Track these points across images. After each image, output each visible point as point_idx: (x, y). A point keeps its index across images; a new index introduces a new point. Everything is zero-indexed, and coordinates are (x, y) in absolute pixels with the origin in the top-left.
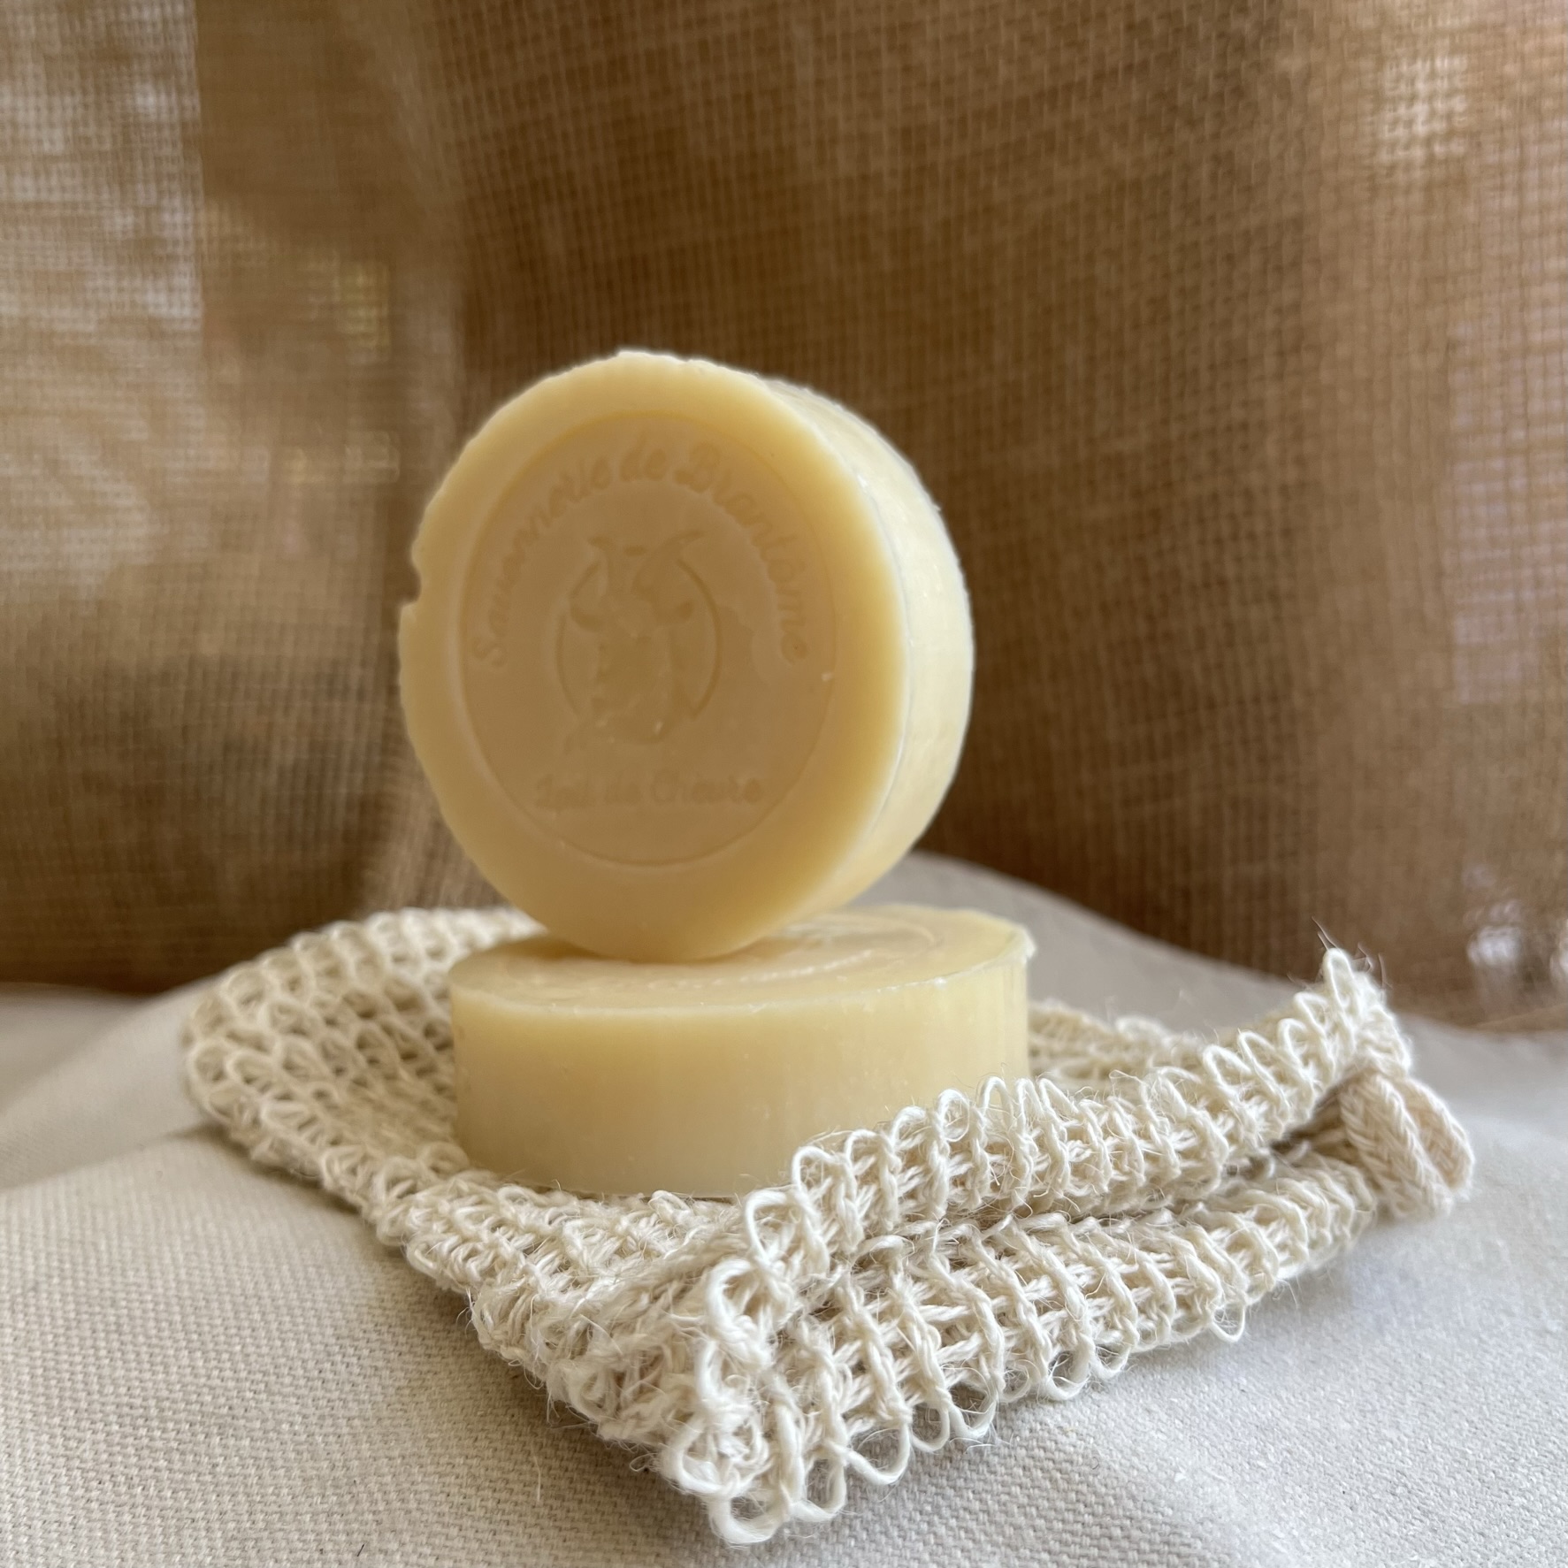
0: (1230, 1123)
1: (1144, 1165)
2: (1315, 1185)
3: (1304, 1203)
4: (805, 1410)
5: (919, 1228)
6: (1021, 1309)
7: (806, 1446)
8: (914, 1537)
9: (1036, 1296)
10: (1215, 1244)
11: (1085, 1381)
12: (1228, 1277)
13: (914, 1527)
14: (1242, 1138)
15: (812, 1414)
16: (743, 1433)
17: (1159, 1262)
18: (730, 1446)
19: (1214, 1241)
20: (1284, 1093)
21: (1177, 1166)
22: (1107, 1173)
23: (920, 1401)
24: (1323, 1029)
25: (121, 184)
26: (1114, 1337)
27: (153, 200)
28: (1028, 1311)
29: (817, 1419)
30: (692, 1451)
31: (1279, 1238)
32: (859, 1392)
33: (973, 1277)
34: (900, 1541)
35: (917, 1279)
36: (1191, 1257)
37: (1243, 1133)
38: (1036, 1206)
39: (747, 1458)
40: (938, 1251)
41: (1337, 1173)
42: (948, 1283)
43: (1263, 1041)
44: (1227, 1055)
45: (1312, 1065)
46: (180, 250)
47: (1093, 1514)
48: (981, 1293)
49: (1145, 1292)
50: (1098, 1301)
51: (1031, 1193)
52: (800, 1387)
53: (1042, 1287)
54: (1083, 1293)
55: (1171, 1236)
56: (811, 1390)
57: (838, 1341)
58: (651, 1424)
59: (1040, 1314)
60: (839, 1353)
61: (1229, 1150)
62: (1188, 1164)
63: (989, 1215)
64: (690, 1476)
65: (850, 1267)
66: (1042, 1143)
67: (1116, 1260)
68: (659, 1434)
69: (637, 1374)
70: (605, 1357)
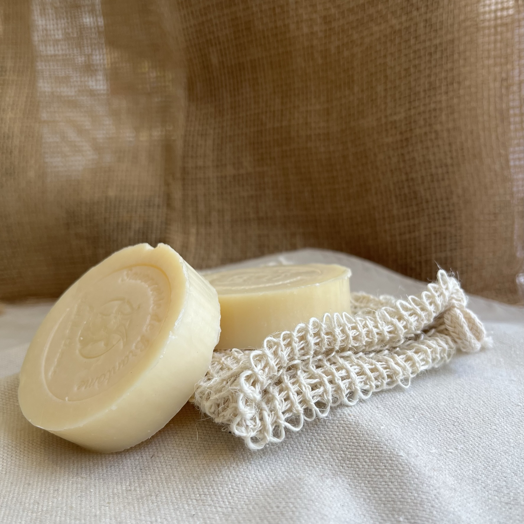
0: (405, 323)
1: (377, 336)
2: (435, 342)
3: (429, 347)
4: (271, 411)
5: (306, 358)
6: (336, 379)
7: (272, 422)
8: (305, 448)
9: (341, 375)
10: (401, 360)
11: (358, 400)
12: (404, 369)
13: (305, 445)
14: (409, 327)
15: (273, 413)
16: (253, 419)
17: (382, 365)
18: (249, 423)
19: (400, 359)
20: (423, 314)
21: (388, 336)
22: (364, 339)
23: (306, 407)
24: (436, 295)
25: (80, 48)
26: (366, 387)
27: (90, 52)
28: (338, 379)
29: (275, 414)
30: (238, 424)
31: (421, 357)
32: (287, 405)
33: (322, 370)
34: (301, 450)
35: (305, 372)
36: (392, 363)
37: (409, 326)
38: (343, 349)
39: (254, 426)
40: (312, 363)
41: (442, 338)
42: (314, 373)
43: (416, 298)
44: (404, 303)
45: (433, 305)
46: (99, 68)
47: (356, 440)
48: (324, 375)
49: (377, 374)
50: (361, 377)
51: (340, 346)
52: (269, 405)
53: (343, 373)
54: (356, 374)
55: (386, 357)
56: (273, 406)
57: (281, 391)
58: (227, 418)
59: (342, 380)
60: (280, 395)
61: (404, 331)
62: (391, 335)
63: (328, 353)
64: (238, 432)
65: (285, 370)
66: (343, 331)
67: (367, 364)
68: (229, 420)
69: (223, 404)
70: (214, 400)
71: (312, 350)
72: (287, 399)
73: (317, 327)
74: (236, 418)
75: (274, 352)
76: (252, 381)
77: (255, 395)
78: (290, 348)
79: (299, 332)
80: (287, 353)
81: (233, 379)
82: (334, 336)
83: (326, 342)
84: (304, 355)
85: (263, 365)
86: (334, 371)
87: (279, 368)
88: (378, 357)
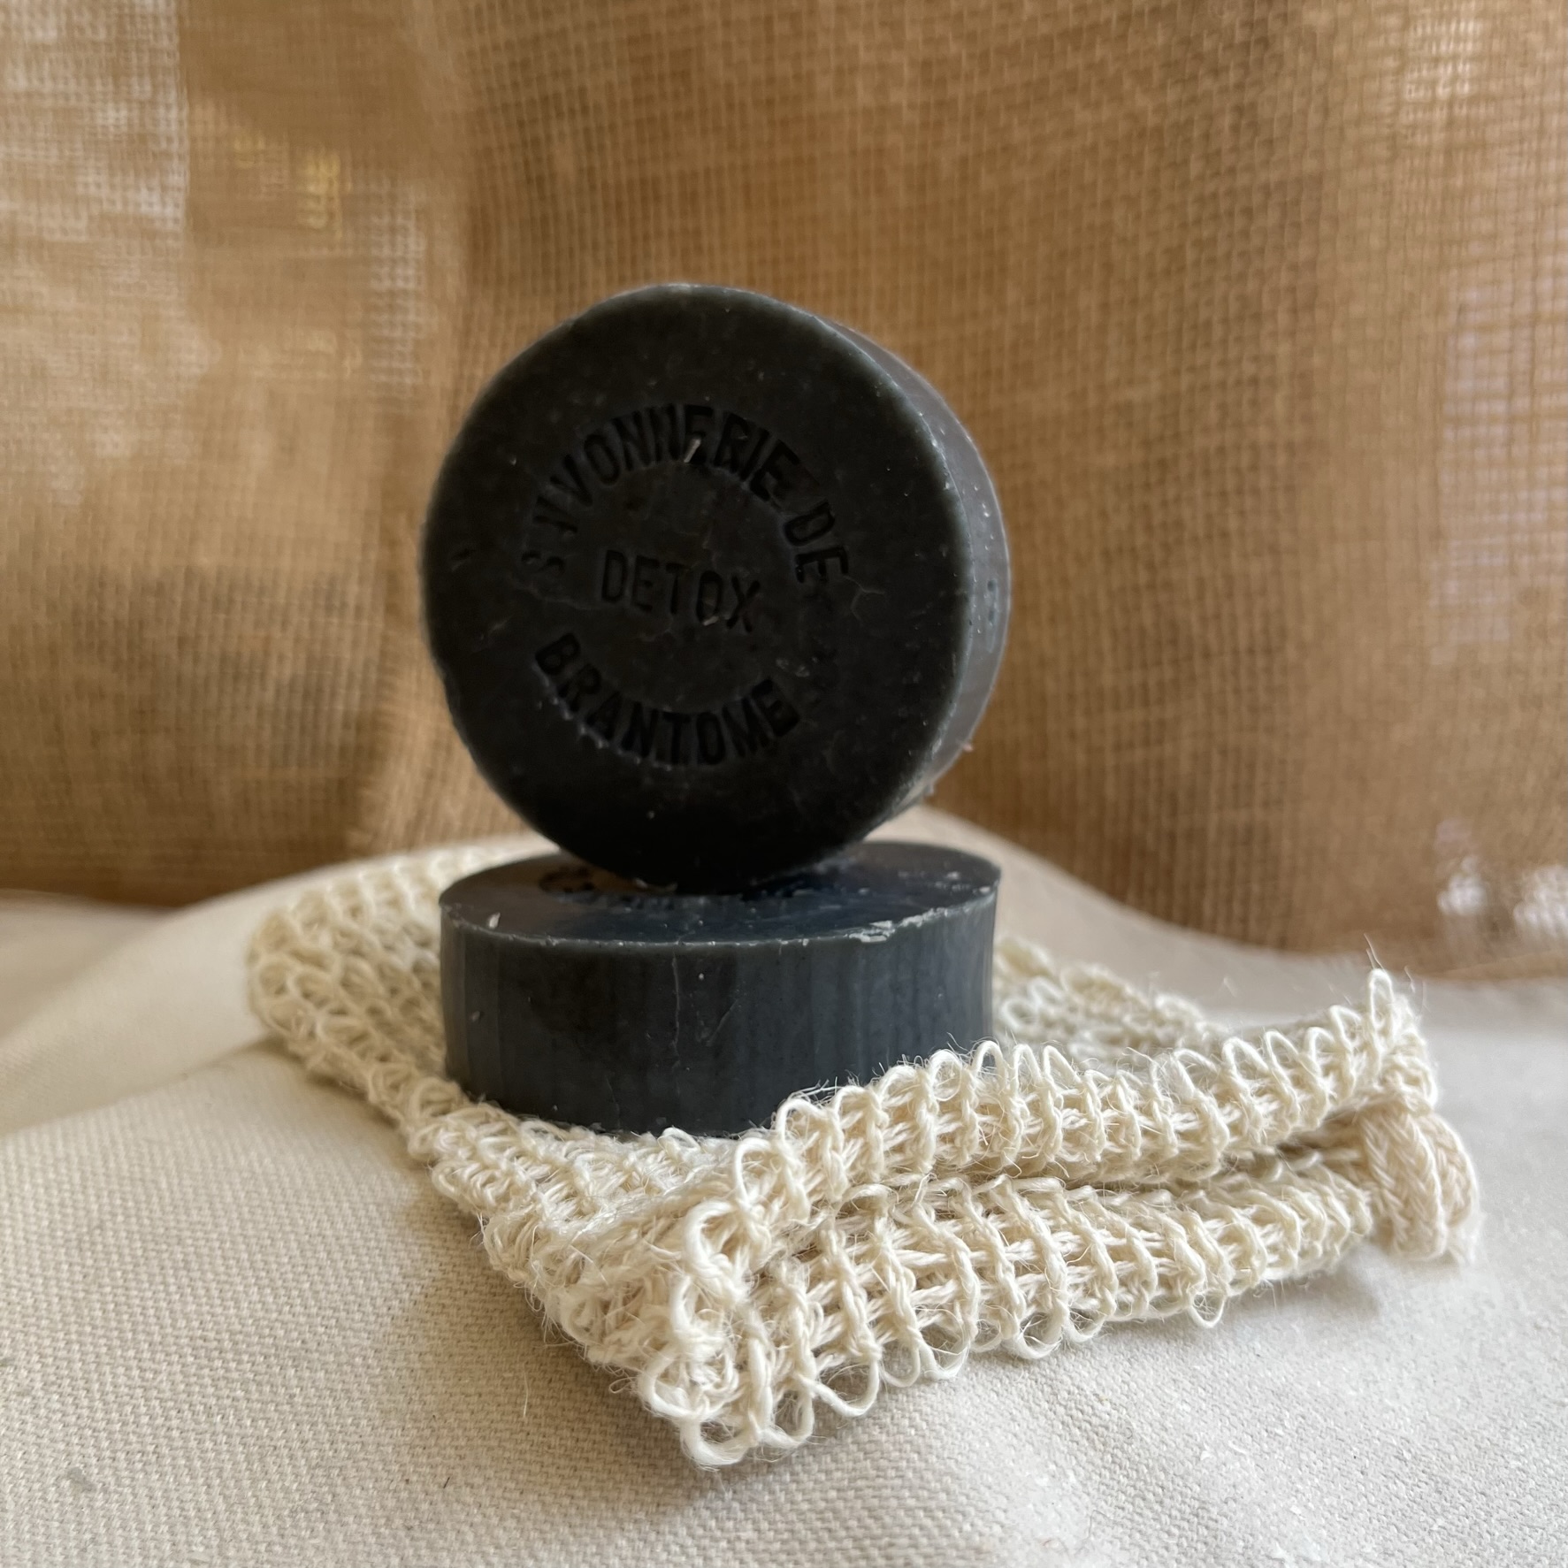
1: (1141, 1141)
2: (1320, 1201)
3: (1301, 1211)
4: (778, 1344)
5: (906, 1180)
6: (1000, 1268)
7: (774, 1378)
9: (1016, 1257)
10: (1208, 1233)
11: (1056, 1344)
12: (1214, 1266)
15: (783, 1348)
16: (716, 1363)
17: (1148, 1240)
18: (703, 1375)
19: (1206, 1230)
20: (1297, 1097)
21: (1176, 1146)
22: (1101, 1143)
23: (891, 1340)
24: (1351, 1045)
26: (1091, 1304)
28: (1007, 1270)
29: (788, 1353)
30: (665, 1376)
31: (1272, 1240)
32: (831, 1329)
33: (957, 1229)
35: (899, 1225)
36: (1181, 1240)
37: (1247, 1126)
38: (1027, 1169)
39: (718, 1386)
40: (925, 1201)
42: (932, 1233)
43: (1288, 1044)
44: (1249, 1049)
45: (1332, 1077)
48: (961, 1244)
49: (1128, 1266)
50: (1079, 1269)
51: (1021, 1154)
52: (773, 1322)
53: (1024, 1250)
54: (1066, 1260)
55: (1164, 1218)
56: (784, 1325)
57: (814, 1281)
58: (630, 1351)
59: (1018, 1275)
60: (813, 1292)
61: (1230, 1139)
62: (1186, 1145)
63: (980, 1173)
64: (662, 1400)
65: (835, 1212)
66: (1036, 1108)
67: (1105, 1232)
68: (636, 1360)
69: (620, 1302)
70: (592, 1286)
71: (931, 1156)
72: (834, 1306)
73: (953, 1083)
74: (660, 1353)
75: (810, 1151)
76: (725, 1236)
77: (731, 1285)
78: (860, 1142)
79: (893, 1091)
80: (848, 1158)
81: (662, 1223)
82: (1005, 1120)
83: (976, 1135)
84: (900, 1171)
85: (767, 1187)
86: (998, 1241)
87: (816, 1204)
88: (1140, 1210)
